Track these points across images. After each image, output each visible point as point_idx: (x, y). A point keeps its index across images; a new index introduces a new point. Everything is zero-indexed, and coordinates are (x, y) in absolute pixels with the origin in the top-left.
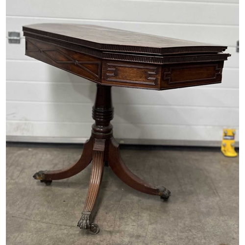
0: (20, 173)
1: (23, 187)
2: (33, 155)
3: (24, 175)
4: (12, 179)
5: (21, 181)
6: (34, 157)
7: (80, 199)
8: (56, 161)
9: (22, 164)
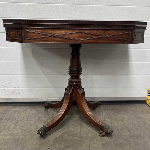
0: (15, 126)
1: (17, 137)
2: (23, 111)
3: (18, 127)
4: (9, 131)
5: (16, 132)
6: (24, 112)
7: (60, 145)
8: (40, 115)
9: (16, 118)
